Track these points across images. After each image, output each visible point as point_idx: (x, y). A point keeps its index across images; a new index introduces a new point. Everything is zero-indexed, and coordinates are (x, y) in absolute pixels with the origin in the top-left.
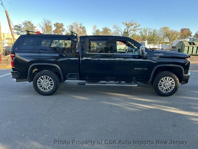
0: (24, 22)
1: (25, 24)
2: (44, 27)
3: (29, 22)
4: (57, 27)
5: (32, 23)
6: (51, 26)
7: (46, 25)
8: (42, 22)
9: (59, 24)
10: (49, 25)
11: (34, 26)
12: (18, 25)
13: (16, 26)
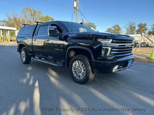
0: (114, 26)
1: (114, 27)
2: (129, 28)
3: (117, 26)
4: (140, 27)
5: (119, 26)
6: (135, 27)
7: (131, 26)
8: (128, 24)
9: (142, 24)
10: (133, 26)
11: (120, 28)
12: (110, 28)
13: (108, 29)
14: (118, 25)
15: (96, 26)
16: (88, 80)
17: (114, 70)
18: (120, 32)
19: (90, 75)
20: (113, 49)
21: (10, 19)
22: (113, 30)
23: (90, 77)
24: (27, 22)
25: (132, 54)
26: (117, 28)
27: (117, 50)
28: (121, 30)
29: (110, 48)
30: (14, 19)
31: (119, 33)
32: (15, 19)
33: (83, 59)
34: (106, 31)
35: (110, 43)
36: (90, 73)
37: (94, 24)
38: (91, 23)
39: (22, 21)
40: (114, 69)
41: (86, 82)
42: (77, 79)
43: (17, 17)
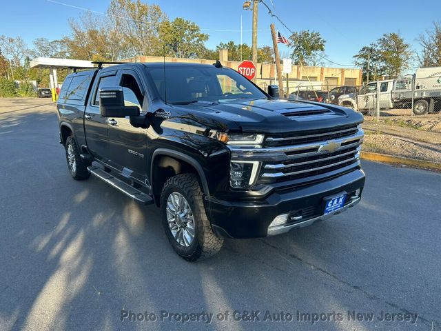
0: (382, 37)
1: (384, 42)
2: (432, 42)
3: (394, 36)
5: (400, 37)
7: (439, 36)
8: (430, 30)
11: (404, 43)
12: (370, 47)
13: (364, 49)
14: (396, 33)
15: (324, 42)
16: (202, 254)
17: (273, 227)
18: (402, 56)
19: (206, 240)
20: (267, 166)
21: (79, 35)
22: (379, 51)
23: (205, 245)
24: (123, 40)
25: (358, 168)
26: (392, 43)
27: (282, 166)
28: (407, 50)
29: (256, 164)
30: (91, 36)
31: (400, 60)
32: (93, 34)
33: (188, 189)
34: (356, 56)
35: (259, 146)
36: (206, 235)
37: (318, 34)
38: (310, 33)
39: (112, 39)
40: (271, 225)
41: (198, 257)
42: (179, 244)
43: (97, 28)
